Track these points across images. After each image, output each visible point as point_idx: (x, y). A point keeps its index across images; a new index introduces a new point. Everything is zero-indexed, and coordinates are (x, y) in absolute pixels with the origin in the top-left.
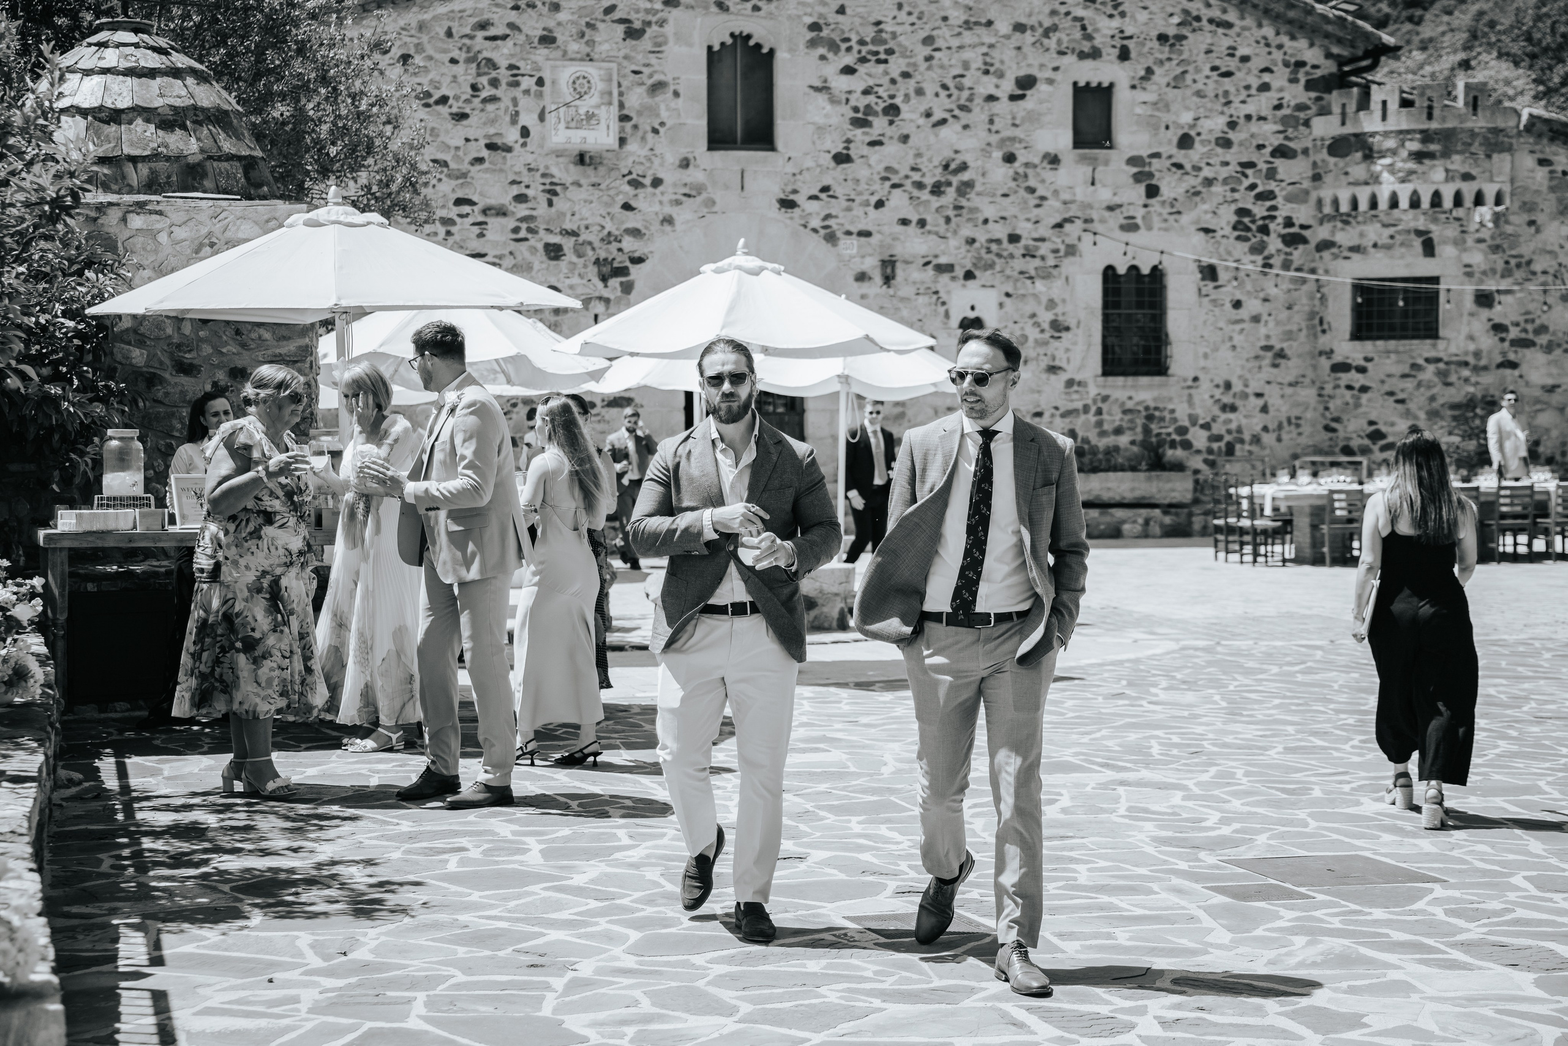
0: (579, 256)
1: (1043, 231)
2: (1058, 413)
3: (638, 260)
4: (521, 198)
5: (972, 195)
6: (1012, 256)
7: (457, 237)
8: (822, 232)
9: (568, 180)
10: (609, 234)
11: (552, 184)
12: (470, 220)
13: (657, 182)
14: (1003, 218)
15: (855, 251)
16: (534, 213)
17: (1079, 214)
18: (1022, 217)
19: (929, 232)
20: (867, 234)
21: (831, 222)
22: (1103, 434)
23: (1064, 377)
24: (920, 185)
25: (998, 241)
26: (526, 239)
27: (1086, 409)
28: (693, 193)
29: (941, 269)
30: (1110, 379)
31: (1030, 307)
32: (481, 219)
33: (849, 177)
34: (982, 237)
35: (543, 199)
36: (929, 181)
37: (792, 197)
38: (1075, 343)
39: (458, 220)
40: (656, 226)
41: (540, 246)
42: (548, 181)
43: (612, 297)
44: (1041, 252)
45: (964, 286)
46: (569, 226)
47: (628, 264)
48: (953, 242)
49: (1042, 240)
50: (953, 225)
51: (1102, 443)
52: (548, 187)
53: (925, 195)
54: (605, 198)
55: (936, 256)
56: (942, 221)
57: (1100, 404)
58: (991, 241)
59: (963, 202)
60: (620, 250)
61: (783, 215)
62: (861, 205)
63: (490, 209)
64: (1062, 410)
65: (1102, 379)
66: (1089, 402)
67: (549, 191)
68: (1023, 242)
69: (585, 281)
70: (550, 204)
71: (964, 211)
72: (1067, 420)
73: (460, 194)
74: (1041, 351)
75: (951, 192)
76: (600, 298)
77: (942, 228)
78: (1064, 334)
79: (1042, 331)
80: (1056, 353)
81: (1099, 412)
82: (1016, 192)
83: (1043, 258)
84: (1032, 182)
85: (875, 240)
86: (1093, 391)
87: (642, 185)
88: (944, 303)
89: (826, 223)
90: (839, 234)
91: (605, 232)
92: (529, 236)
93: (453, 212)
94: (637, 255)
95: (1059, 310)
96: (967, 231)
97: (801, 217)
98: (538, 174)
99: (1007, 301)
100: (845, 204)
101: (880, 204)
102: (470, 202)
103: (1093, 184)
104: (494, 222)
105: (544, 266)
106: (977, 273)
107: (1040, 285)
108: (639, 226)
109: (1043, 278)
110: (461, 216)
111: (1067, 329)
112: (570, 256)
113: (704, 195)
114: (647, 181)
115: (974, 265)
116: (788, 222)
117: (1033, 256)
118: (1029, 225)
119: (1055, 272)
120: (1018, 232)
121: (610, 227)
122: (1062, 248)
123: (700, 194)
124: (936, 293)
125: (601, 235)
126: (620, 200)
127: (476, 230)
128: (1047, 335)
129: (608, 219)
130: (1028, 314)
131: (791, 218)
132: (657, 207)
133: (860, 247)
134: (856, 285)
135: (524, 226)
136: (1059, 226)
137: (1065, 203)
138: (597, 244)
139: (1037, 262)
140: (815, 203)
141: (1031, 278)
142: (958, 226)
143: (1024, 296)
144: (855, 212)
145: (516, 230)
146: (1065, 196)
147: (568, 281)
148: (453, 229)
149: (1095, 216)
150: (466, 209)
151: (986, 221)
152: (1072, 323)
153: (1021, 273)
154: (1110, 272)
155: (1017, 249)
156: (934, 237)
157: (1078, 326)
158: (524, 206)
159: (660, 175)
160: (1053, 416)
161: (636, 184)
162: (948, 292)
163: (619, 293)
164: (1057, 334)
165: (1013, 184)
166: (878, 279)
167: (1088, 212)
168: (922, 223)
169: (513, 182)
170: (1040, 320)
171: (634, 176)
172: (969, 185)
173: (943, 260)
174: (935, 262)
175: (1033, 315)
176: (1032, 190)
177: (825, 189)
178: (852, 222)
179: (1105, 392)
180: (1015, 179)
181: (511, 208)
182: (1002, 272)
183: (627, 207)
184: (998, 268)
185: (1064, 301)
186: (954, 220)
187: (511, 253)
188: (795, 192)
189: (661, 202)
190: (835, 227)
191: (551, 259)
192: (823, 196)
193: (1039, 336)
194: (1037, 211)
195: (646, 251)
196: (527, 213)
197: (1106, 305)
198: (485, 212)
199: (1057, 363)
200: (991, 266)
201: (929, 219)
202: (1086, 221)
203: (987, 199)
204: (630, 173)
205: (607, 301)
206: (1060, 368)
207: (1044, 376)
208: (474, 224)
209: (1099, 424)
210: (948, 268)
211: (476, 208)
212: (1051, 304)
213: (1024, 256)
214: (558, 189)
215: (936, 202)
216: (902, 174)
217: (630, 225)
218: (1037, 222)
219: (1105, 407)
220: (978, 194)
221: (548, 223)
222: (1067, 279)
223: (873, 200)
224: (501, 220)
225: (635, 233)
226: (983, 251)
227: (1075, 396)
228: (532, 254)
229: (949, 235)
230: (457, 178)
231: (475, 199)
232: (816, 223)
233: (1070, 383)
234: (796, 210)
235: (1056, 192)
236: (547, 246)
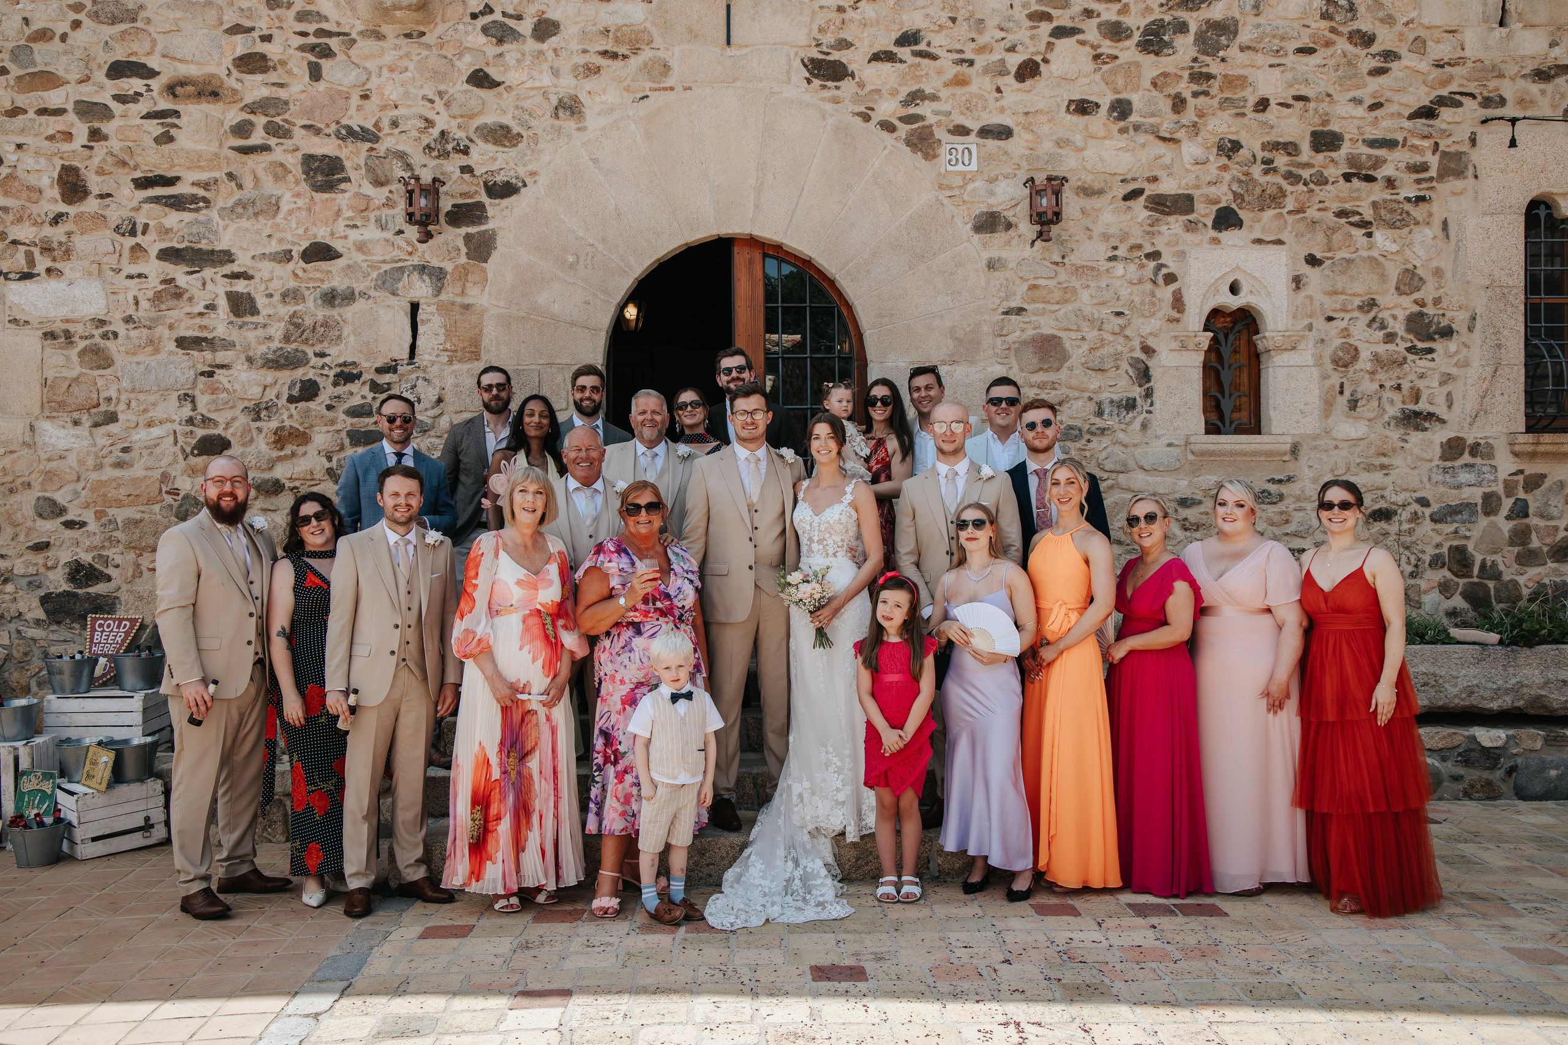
0: (378, 183)
1: (1387, 126)
2: (1428, 512)
3: (504, 190)
4: (251, 63)
5: (1233, 52)
6: (1322, 181)
7: (114, 144)
8: (903, 129)
9: (356, 26)
10: (443, 133)
11: (320, 33)
12: (143, 106)
13: (545, 29)
14: (1298, 98)
15: (974, 167)
16: (282, 94)
17: (1471, 88)
18: (1342, 97)
19: (1137, 128)
20: (1004, 133)
21: (925, 109)
22: (1528, 558)
23: (1439, 436)
24: (1116, 31)
25: (1290, 148)
26: (265, 148)
27: (1490, 503)
28: (623, 50)
29: (1163, 205)
30: (1547, 438)
31: (1362, 285)
32: (164, 104)
33: (961, 15)
34: (1252, 144)
35: (299, 64)
36: (1136, 21)
37: (835, 56)
38: (1466, 364)
39: (114, 105)
40: (543, 123)
41: (293, 162)
42: (311, 28)
43: (449, 267)
44: (1387, 171)
45: (1216, 241)
46: (355, 121)
47: (484, 198)
48: (1191, 149)
49: (1390, 144)
50: (1189, 116)
51: (1528, 579)
52: (312, 40)
53: (1128, 51)
54: (434, 62)
55: (1154, 179)
56: (1166, 105)
57: (1521, 495)
58: (1276, 146)
59: (1214, 67)
60: (467, 169)
61: (815, 95)
62: (986, 70)
63: (182, 84)
64: (1435, 507)
65: (1530, 438)
66: (1499, 488)
67: (312, 49)
68: (1346, 149)
69: (389, 235)
70: (315, 73)
71: (1215, 87)
72: (1448, 528)
73: (120, 54)
74: (1388, 378)
75: (1185, 47)
76: (422, 269)
77: (1167, 122)
78: (1438, 345)
79: (1390, 338)
80: (1421, 384)
81: (1520, 511)
82: (1328, 44)
83: (1390, 183)
84: (1364, 24)
85: (1016, 145)
86: (1506, 465)
87: (515, 35)
88: (1170, 278)
89: (912, 110)
90: (940, 134)
91: (435, 132)
92: (273, 141)
93: (104, 91)
94: (500, 178)
95: (1428, 292)
96: (1221, 124)
97: (856, 99)
98: (292, 13)
99: (1312, 275)
100: (952, 71)
101: (1028, 71)
102: (146, 72)
103: (1502, 24)
104: (193, 113)
105: (301, 203)
106: (1242, 214)
107: (1382, 238)
108: (507, 120)
109: (1392, 226)
110: (121, 99)
111: (1447, 333)
112: (359, 184)
113: (646, 54)
114: (525, 27)
115: (1237, 196)
116: (828, 107)
117: (1370, 179)
118: (1360, 111)
119: (1418, 212)
120: (1334, 127)
121: (442, 122)
122: (1434, 161)
123: (636, 51)
124: (1155, 255)
125: (426, 140)
126: (466, 65)
127: (154, 128)
128: (1402, 346)
129: (439, 105)
130: (1357, 302)
131: (836, 101)
132: (545, 80)
133: (986, 159)
134: (976, 238)
135: (260, 120)
136: (1427, 113)
137: (1439, 65)
138: (417, 158)
139: (1378, 192)
140: (886, 67)
141: (1364, 224)
142: (1201, 115)
143: (1349, 261)
144: (973, 88)
145: (242, 129)
146: (1443, 50)
147: (353, 235)
148: (107, 128)
149: (1508, 90)
150: (135, 84)
151: (1263, 105)
152: (1459, 319)
153: (1341, 214)
154: (1542, 212)
155: (1334, 165)
156: (1151, 138)
157: (1470, 329)
158: (259, 77)
159: (553, 15)
160: (1415, 518)
161: (501, 34)
162: (1182, 255)
163: (463, 260)
164: (1420, 345)
165: (1324, 24)
166: (1028, 229)
167: (1492, 84)
168: (1121, 109)
169: (236, 29)
170: (1385, 315)
171: (497, 16)
172: (1226, 28)
173: (1168, 187)
174: (1150, 190)
175: (1372, 304)
176: (1366, 40)
177: (908, 39)
178: (968, 109)
179: (1532, 468)
180: (1326, 16)
181: (231, 82)
182: (1300, 211)
183: (480, 79)
184: (1290, 204)
185: (1438, 273)
186: (1191, 102)
187: (230, 176)
188: (844, 44)
189: (555, 73)
190: (931, 119)
191: (318, 188)
192: (904, 52)
193: (1381, 349)
194: (1374, 84)
195: (522, 172)
196: (265, 92)
197: (1532, 285)
198: (171, 89)
199: (1423, 406)
200: (1276, 198)
201: (1136, 99)
202: (1487, 103)
203: (1260, 59)
204: (488, 10)
205: (438, 276)
206: (1430, 416)
207: (1395, 434)
208: (149, 116)
209: (1521, 537)
210: (1181, 204)
211: (155, 84)
212: (1410, 281)
213: (1347, 177)
214: (334, 43)
215: (1151, 66)
216: (1077, 9)
217: (490, 119)
218: (1375, 106)
219: (1534, 501)
220: (1242, 49)
221: (309, 112)
222: (1445, 225)
223: (1014, 61)
224: (206, 107)
225: (502, 135)
226: (1257, 170)
227: (1464, 477)
228: (277, 178)
229: (1180, 135)
230: (114, 21)
231: (153, 63)
232: (888, 108)
233: (1453, 448)
234: (847, 85)
235: (1419, 45)
236: (308, 159)
